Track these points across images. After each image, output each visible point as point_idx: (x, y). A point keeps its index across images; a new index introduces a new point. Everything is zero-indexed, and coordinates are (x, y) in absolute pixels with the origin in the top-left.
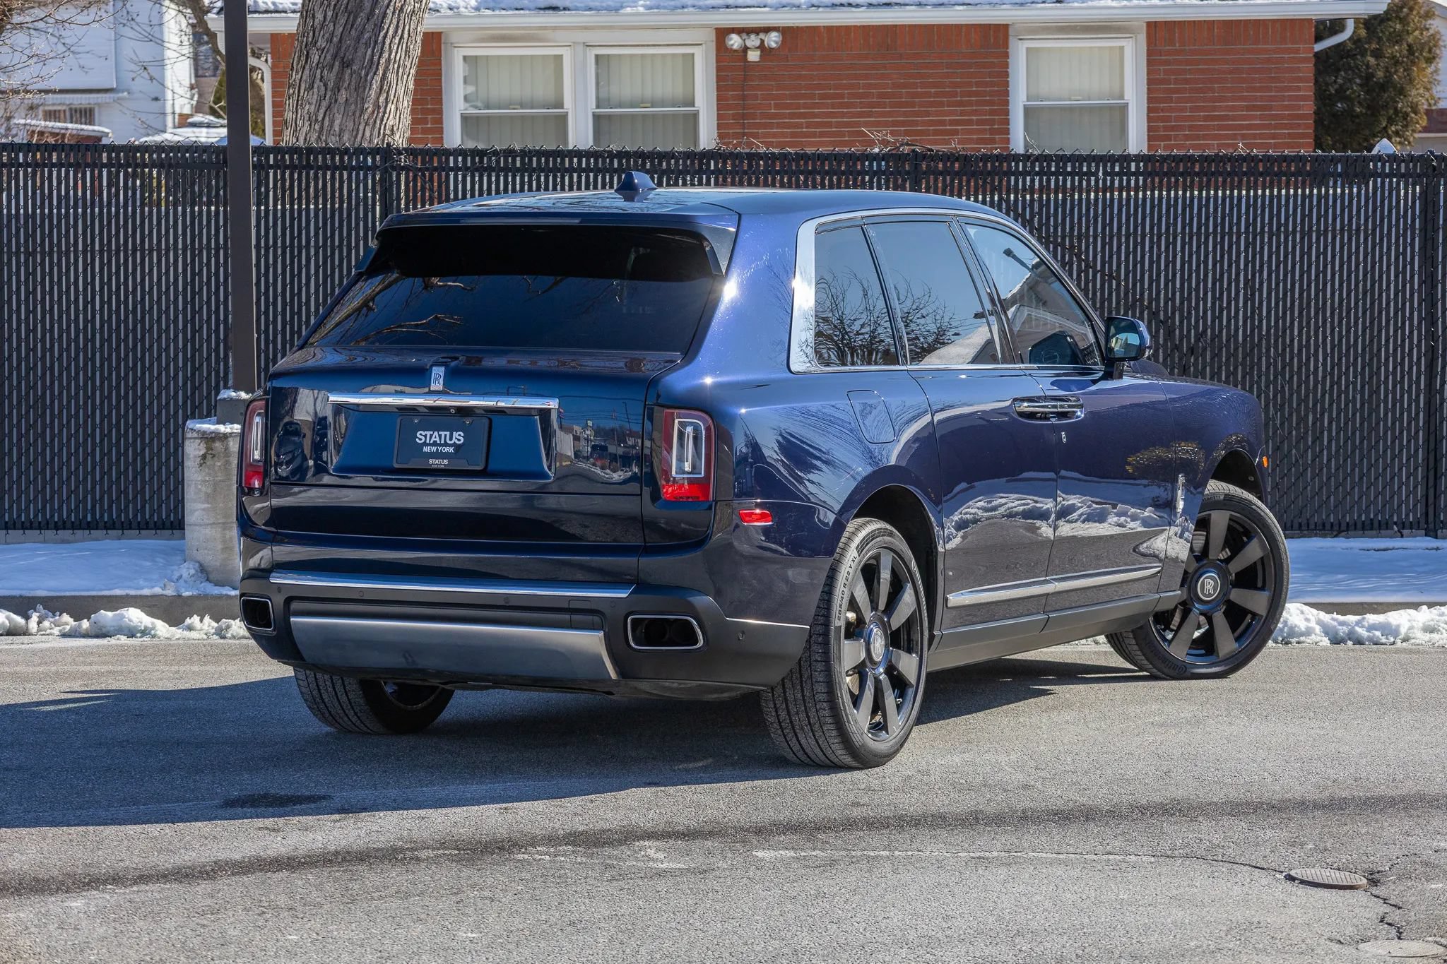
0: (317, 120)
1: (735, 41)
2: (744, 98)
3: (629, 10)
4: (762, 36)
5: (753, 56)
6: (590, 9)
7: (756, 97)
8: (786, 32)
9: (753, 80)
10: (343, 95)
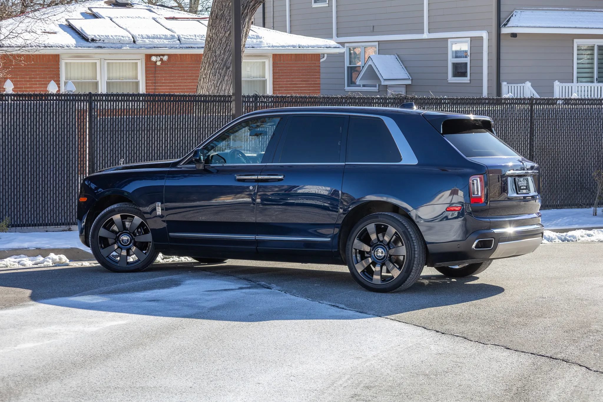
0: (217, 86)
1: (154, 59)
2: (155, 77)
3: (124, 48)
4: (162, 57)
5: (159, 63)
6: (112, 48)
7: (158, 77)
8: (169, 55)
9: (158, 71)
10: (226, 78)
